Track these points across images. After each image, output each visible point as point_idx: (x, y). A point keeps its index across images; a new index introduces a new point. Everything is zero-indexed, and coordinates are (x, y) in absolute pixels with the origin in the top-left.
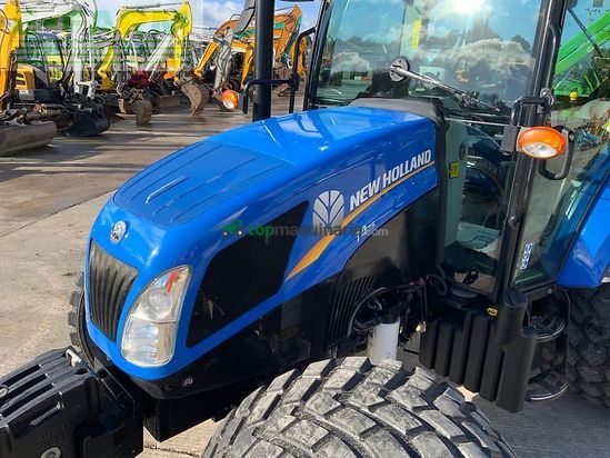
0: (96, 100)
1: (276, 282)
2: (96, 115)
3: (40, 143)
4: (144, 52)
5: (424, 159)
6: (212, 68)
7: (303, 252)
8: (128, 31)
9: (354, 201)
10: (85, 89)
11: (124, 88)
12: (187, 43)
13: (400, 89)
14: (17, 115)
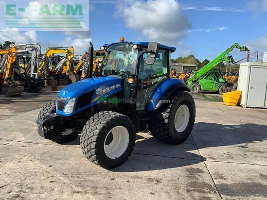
0: (38, 80)
1: (90, 103)
2: (38, 85)
3: (18, 93)
4: (55, 64)
5: (119, 85)
6: (81, 70)
7: (94, 98)
8: (50, 56)
9: (104, 91)
10: (35, 76)
11: (47, 76)
12: (72, 61)
13: (116, 74)
14: (12, 84)
